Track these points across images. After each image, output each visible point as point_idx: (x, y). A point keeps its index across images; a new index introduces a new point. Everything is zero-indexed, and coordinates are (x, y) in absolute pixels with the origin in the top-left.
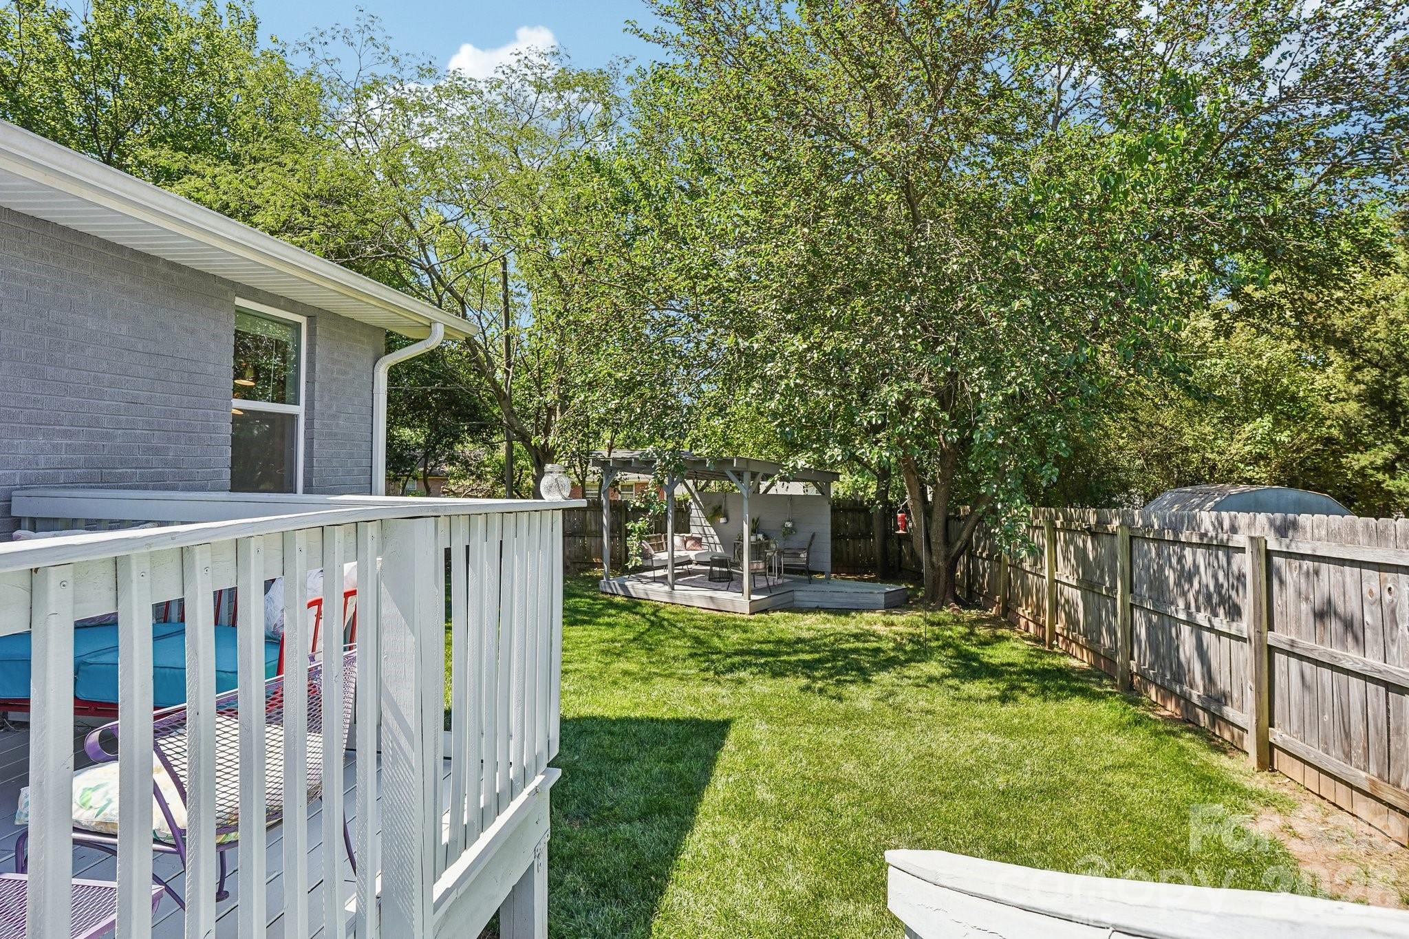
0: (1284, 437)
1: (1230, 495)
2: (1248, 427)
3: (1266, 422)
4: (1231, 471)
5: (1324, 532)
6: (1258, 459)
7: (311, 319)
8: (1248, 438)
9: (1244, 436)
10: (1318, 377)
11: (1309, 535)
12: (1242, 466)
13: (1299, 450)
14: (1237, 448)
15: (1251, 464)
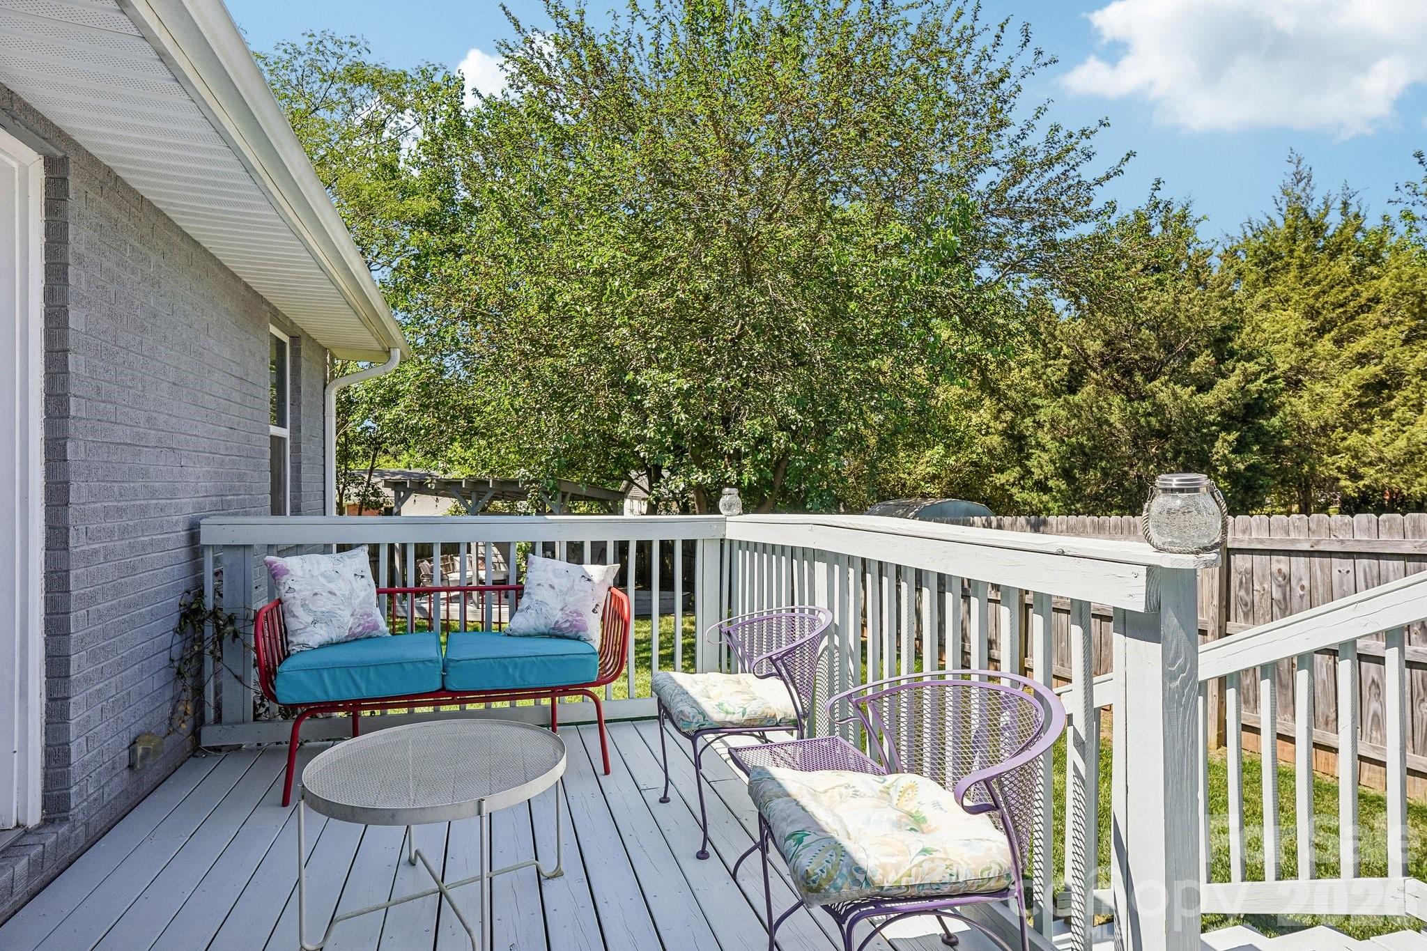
0: (951, 461)
1: (925, 507)
2: (928, 453)
3: (940, 449)
4: (915, 488)
5: (1065, 527)
6: (934, 477)
7: (295, 339)
8: (927, 462)
9: (925, 460)
10: (973, 416)
11: (1054, 529)
12: (922, 483)
13: (960, 471)
14: (922, 469)
15: (928, 482)
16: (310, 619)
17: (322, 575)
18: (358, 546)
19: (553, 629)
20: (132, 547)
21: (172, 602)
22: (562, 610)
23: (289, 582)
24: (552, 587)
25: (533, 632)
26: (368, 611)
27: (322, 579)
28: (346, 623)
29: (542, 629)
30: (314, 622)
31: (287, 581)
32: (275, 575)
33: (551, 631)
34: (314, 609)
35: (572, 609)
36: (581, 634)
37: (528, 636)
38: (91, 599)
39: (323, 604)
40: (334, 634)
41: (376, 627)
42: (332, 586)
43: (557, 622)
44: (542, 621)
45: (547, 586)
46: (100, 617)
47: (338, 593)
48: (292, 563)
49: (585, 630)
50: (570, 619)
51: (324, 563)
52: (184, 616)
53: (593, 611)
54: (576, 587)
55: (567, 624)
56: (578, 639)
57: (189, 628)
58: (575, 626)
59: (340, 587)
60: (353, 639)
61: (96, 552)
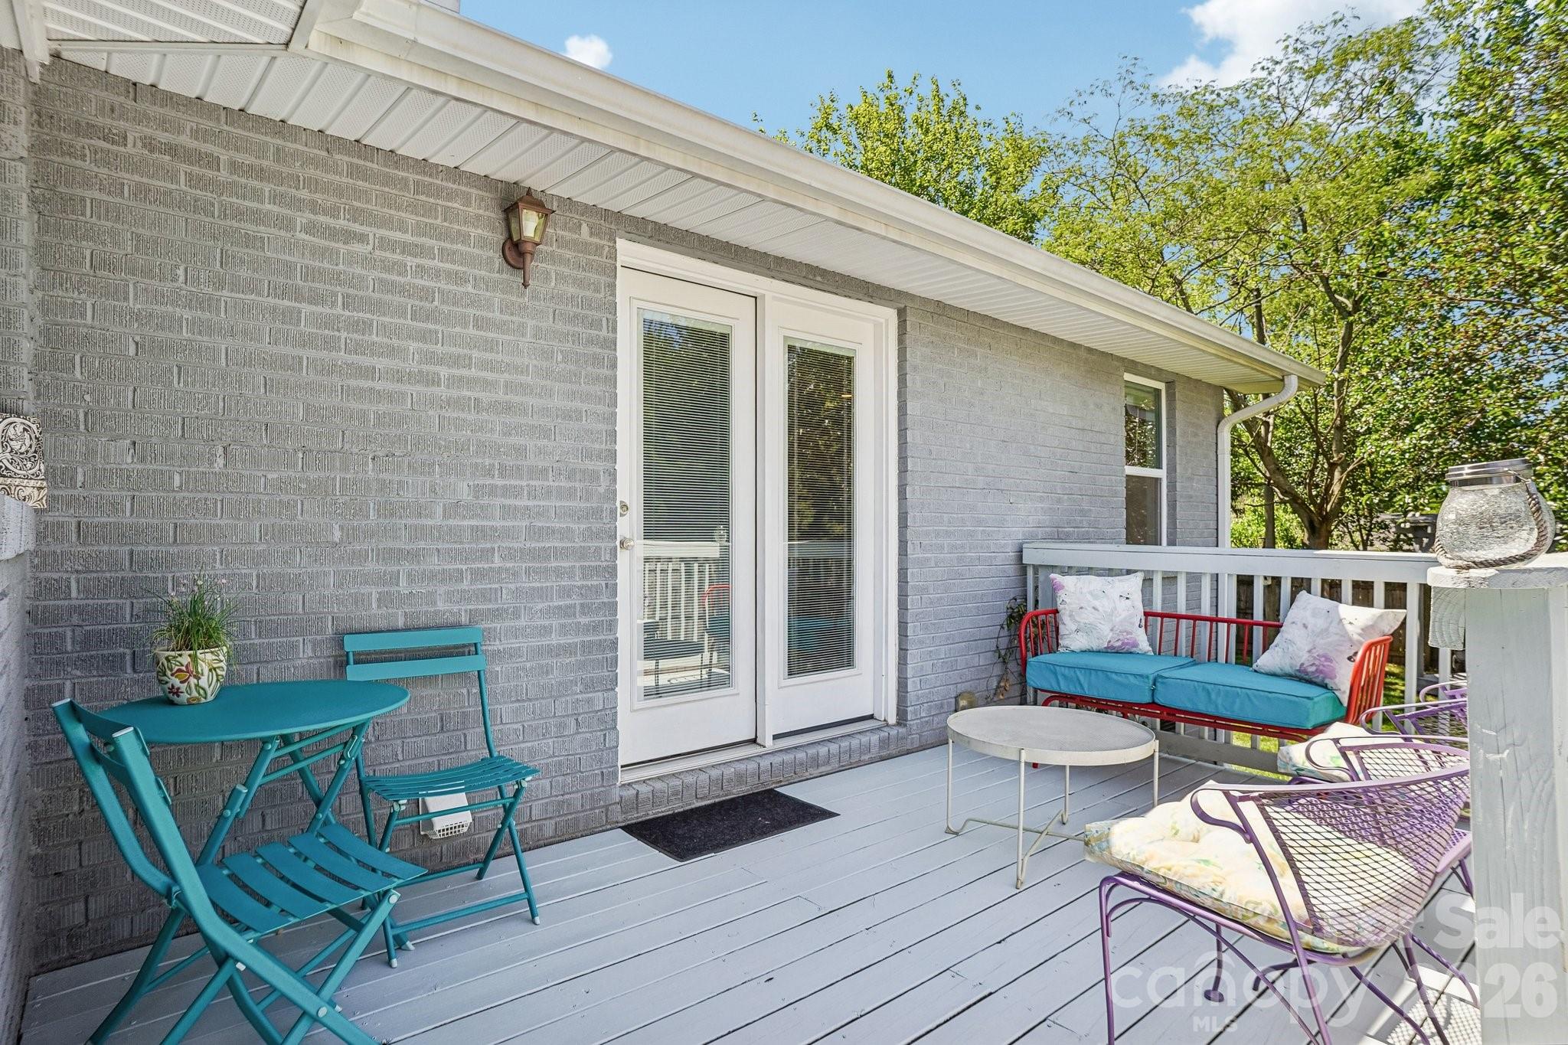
7: (1170, 385)
16: (1074, 628)
17: (1091, 593)
18: (1135, 571)
19: (1299, 671)
20: (959, 559)
21: (1002, 605)
22: (1309, 651)
23: (1063, 596)
24: (1305, 626)
25: (1278, 671)
26: (1129, 629)
27: (1089, 597)
28: (1104, 636)
29: (1288, 670)
30: (1077, 631)
31: (1062, 595)
32: (1054, 589)
33: (1298, 674)
34: (1077, 619)
35: (1321, 652)
36: (1327, 681)
37: (1274, 675)
38: (924, 590)
39: (1087, 617)
40: (1095, 645)
41: (1135, 645)
42: (1097, 603)
43: (1302, 664)
44: (1288, 661)
45: (1300, 625)
46: (931, 603)
47: (1100, 609)
48: (1069, 582)
49: (1333, 678)
50: (1317, 662)
51: (1094, 582)
52: (1011, 617)
53: (1349, 659)
54: (1331, 630)
55: (1313, 669)
56: (1325, 687)
57: (1013, 626)
58: (1321, 672)
59: (1104, 605)
60: (1111, 651)
61: (928, 560)
